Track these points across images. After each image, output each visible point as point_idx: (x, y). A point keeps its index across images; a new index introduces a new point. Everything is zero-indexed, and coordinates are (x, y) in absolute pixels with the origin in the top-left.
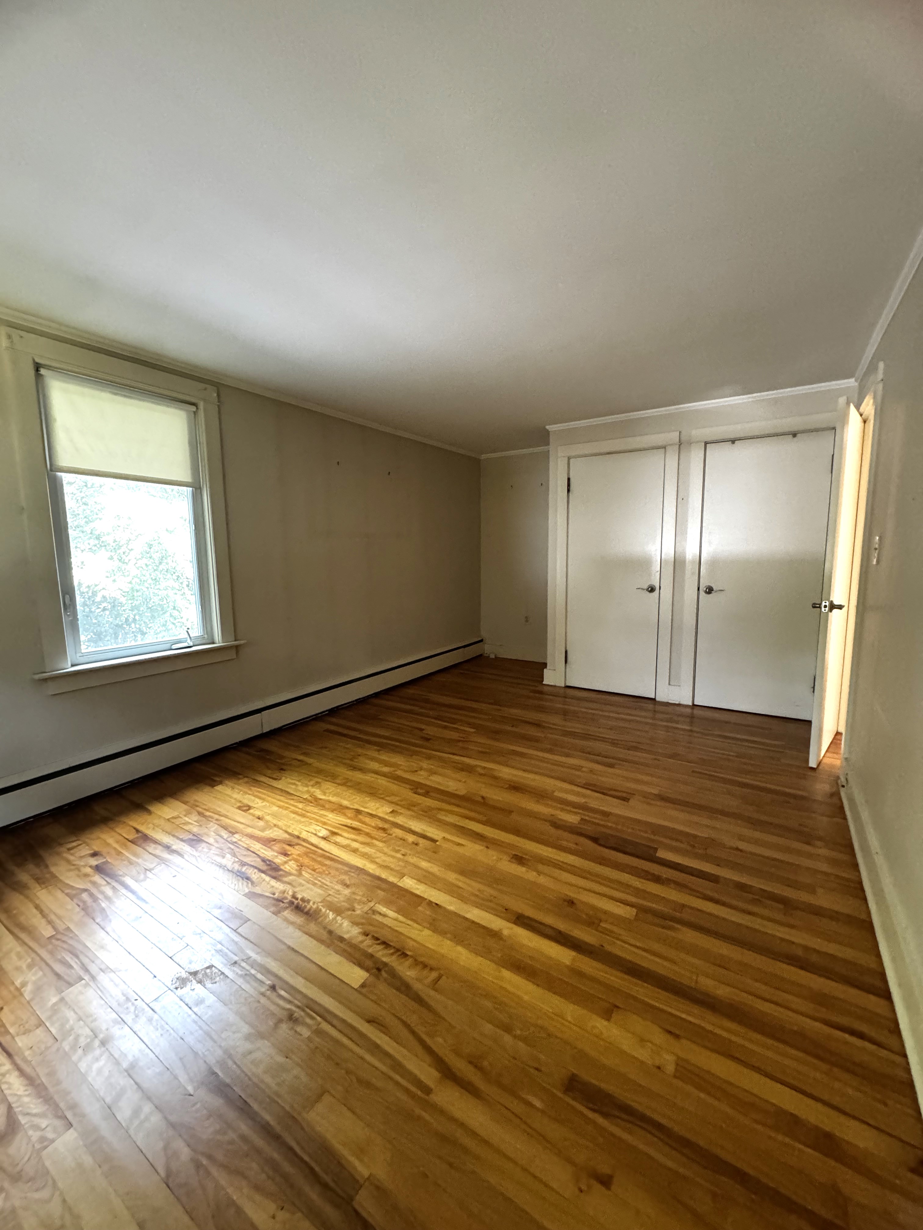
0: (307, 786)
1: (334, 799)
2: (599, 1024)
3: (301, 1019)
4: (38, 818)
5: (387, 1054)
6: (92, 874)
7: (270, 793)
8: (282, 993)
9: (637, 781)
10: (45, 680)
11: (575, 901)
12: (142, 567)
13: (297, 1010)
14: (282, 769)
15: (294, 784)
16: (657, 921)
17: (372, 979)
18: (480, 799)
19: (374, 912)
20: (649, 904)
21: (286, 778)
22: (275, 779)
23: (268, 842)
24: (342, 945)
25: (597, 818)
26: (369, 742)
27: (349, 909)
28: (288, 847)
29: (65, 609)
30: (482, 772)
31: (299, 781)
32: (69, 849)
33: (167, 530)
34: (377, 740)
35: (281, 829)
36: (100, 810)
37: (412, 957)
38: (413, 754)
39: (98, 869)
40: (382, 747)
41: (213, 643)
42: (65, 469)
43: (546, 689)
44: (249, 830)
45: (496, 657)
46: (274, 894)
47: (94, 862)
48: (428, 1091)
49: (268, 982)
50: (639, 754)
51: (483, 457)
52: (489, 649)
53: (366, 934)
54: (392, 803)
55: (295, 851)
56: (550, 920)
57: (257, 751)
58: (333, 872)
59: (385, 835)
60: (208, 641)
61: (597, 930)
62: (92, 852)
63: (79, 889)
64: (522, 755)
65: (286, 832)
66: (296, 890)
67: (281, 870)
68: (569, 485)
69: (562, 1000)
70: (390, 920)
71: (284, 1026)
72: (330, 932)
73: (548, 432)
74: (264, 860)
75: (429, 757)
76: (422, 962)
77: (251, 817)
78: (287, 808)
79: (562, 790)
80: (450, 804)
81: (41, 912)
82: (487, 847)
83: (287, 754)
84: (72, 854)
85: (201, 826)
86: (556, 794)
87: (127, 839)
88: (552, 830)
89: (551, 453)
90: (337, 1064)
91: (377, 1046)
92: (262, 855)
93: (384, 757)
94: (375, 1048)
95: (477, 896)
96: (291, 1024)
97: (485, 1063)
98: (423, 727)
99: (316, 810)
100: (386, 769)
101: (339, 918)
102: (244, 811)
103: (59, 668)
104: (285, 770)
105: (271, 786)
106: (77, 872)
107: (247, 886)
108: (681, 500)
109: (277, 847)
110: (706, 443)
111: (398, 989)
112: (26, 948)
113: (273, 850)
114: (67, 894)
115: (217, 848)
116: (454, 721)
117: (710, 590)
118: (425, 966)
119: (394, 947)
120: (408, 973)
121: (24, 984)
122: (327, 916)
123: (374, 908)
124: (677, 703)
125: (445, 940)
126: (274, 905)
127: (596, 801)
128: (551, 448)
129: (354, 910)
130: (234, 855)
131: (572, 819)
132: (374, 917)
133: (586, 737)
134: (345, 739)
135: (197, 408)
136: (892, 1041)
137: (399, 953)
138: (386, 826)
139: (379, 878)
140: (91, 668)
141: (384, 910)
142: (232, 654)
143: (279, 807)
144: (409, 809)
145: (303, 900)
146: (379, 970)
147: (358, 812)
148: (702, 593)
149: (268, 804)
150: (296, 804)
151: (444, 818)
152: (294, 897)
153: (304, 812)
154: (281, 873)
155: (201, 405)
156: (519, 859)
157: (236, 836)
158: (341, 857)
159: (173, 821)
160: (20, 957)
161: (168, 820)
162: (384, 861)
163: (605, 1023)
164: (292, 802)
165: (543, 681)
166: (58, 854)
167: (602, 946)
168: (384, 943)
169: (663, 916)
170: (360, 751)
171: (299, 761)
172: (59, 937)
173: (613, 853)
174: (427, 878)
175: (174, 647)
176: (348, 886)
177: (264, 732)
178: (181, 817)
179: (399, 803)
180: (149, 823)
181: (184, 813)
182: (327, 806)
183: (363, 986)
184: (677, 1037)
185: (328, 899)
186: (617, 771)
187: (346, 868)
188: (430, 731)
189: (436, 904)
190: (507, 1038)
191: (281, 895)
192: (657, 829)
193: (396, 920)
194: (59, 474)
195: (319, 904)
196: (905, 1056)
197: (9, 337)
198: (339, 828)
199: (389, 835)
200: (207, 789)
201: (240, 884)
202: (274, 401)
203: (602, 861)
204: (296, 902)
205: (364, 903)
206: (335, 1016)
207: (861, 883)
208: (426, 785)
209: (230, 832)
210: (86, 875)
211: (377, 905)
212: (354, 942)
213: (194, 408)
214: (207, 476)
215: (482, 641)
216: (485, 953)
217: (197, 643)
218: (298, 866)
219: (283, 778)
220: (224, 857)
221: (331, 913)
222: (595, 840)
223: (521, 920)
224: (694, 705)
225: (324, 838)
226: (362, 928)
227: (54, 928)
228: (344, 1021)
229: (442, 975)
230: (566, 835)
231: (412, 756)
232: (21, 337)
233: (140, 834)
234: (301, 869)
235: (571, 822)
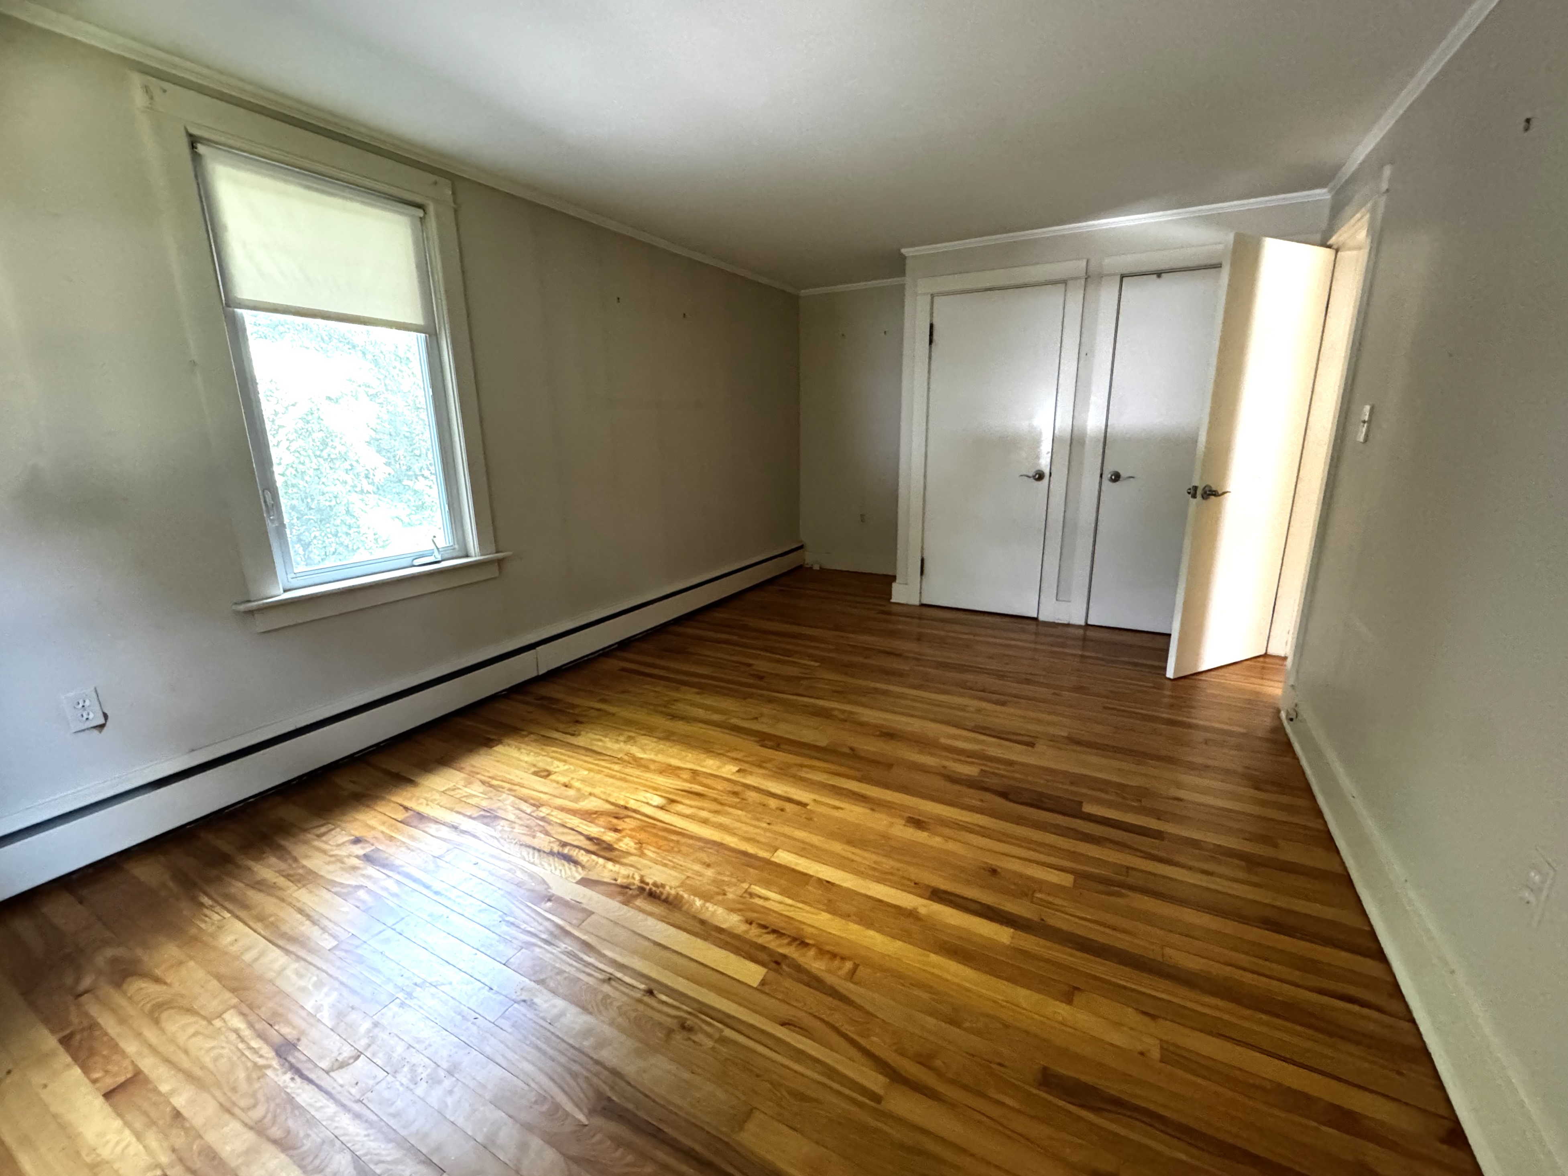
0: (617, 741)
1: (660, 758)
2: (1062, 1010)
3: (696, 1027)
4: (262, 796)
5: (817, 1061)
6: (361, 866)
7: (570, 754)
8: (664, 998)
9: (1039, 721)
10: (251, 612)
11: (999, 870)
12: (298, 452)
13: (688, 1016)
14: (577, 722)
15: (600, 740)
16: (1101, 887)
17: (772, 975)
18: (848, 751)
19: (752, 895)
20: (1086, 868)
21: (587, 732)
22: (573, 735)
23: (590, 816)
24: (722, 937)
25: (1002, 770)
26: (685, 683)
27: (718, 894)
28: (615, 821)
29: (268, 512)
30: (841, 716)
31: (606, 736)
32: (319, 836)
33: (329, 398)
34: (696, 680)
35: (600, 798)
36: (345, 782)
37: (813, 945)
38: (745, 697)
39: (367, 858)
40: (702, 689)
41: (467, 556)
42: (247, 303)
43: (894, 609)
44: (559, 802)
45: (821, 568)
46: (616, 880)
47: (358, 850)
48: (876, 1098)
49: (642, 987)
50: (1031, 687)
51: (803, 293)
52: (812, 558)
53: (750, 923)
54: (736, 759)
55: (628, 824)
56: (972, 893)
57: (536, 699)
58: (684, 849)
59: (738, 800)
60: (461, 554)
61: (1032, 902)
62: (352, 838)
63: (350, 886)
64: (886, 693)
65: (607, 801)
66: (642, 873)
67: (616, 849)
68: (931, 334)
69: (1010, 985)
70: (773, 903)
71: (678, 1037)
72: (703, 922)
73: (903, 258)
74: (590, 838)
75: (770, 701)
76: (828, 952)
77: (555, 785)
78: (599, 772)
79: (949, 736)
80: (812, 758)
81: (308, 917)
82: (872, 810)
83: (577, 701)
84: (326, 843)
85: (490, 798)
86: (943, 741)
87: (395, 820)
88: (949, 785)
89: (907, 287)
90: (758, 1076)
91: (802, 1052)
92: (585, 833)
93: (709, 701)
94: (800, 1055)
95: (874, 869)
96: (685, 1033)
97: (938, 1063)
98: (752, 662)
99: (637, 772)
100: (716, 717)
101: (708, 904)
102: (541, 777)
103: (269, 595)
104: (581, 723)
105: (572, 744)
106: (339, 865)
107: (577, 871)
108: (1084, 355)
109: (602, 821)
110: (1123, 277)
111: (808, 985)
112: (302, 963)
113: (598, 825)
114: (336, 893)
115: (522, 825)
116: (789, 653)
117: (1116, 477)
118: (834, 956)
119: (789, 936)
120: (817, 965)
121: (319, 1008)
122: (692, 904)
123: (749, 890)
124: (1066, 622)
125: (850, 924)
126: (621, 893)
127: (995, 748)
128: (908, 280)
129: (725, 894)
130: (547, 834)
131: (970, 770)
132: (753, 900)
133: (962, 668)
134: (649, 679)
135: (425, 213)
136: (1394, 1006)
137: (798, 942)
138: (737, 788)
139: (745, 854)
140: (312, 595)
141: (764, 892)
142: (494, 571)
143: (590, 770)
144: (760, 766)
145: (655, 884)
146: (777, 963)
147: (694, 772)
148: (1106, 482)
149: (572, 768)
150: (609, 765)
151: (808, 776)
152: (642, 881)
153: (623, 776)
154: (616, 853)
155: (431, 208)
156: (917, 823)
157: (543, 809)
158: (690, 829)
159: (452, 793)
160: (300, 975)
161: (443, 792)
162: (746, 832)
163: (1067, 1007)
164: (603, 763)
165: (891, 598)
166: (306, 842)
167: (1042, 920)
168: (774, 931)
169: (1107, 881)
170: (676, 695)
171: (599, 710)
172: (343, 947)
173: (1031, 810)
174: (805, 850)
175: (417, 562)
176: (708, 866)
177: (541, 673)
178: (459, 789)
179: (746, 759)
180: (418, 798)
181: (462, 783)
182: (652, 767)
183: (763, 983)
184: (1153, 1017)
185: (688, 882)
186: (1012, 710)
187: (701, 844)
188: (761, 666)
189: (828, 882)
190: (954, 1032)
191: (625, 881)
192: (1076, 780)
193: (781, 903)
194: (238, 311)
195: (679, 889)
196: (1413, 1021)
197: (147, 89)
198: (677, 794)
199: (743, 799)
200: (483, 751)
201: (567, 869)
202: (529, 203)
203: (1019, 820)
204: (648, 888)
205: (735, 885)
206: (739, 1021)
207: (1328, 832)
208: (774, 736)
209: (534, 805)
210: (354, 868)
211: (753, 886)
212: (736, 932)
213: (420, 213)
214: (446, 317)
215: (801, 547)
216: (905, 936)
217: (446, 556)
218: (636, 843)
219: (582, 733)
220: (534, 837)
221: (697, 899)
222: (1004, 795)
223: (937, 895)
224: (1087, 625)
225: (662, 808)
226: (742, 915)
227: (334, 937)
228: (752, 1026)
229: (858, 965)
230: (964, 790)
231: (745, 699)
232: (165, 91)
233: (410, 813)
234: (641, 847)
235: (967, 775)
